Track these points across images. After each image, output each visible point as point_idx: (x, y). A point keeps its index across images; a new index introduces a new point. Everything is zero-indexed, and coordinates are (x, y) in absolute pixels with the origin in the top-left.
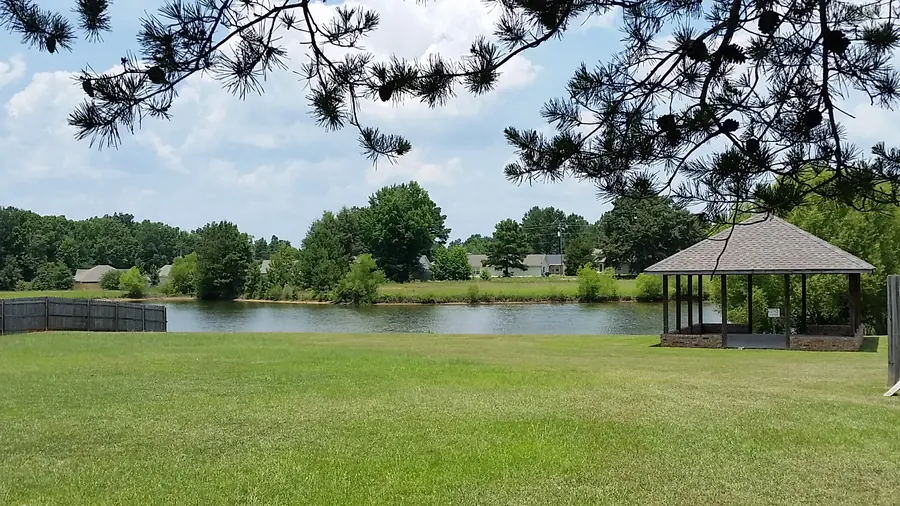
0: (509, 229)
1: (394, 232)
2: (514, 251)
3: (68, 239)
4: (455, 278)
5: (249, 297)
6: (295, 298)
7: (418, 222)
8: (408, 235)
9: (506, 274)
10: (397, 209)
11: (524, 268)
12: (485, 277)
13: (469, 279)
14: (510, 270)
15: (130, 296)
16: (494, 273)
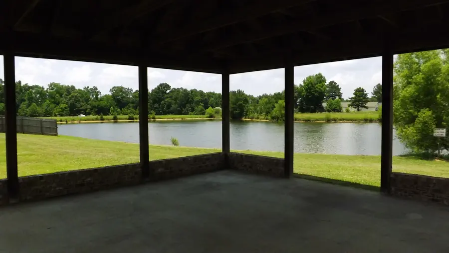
0: (360, 91)
1: (310, 93)
2: (361, 100)
3: (212, 99)
4: (335, 112)
5: (245, 118)
6: (258, 118)
7: (320, 89)
8: (316, 94)
9: (358, 110)
10: (312, 84)
11: (367, 108)
12: (348, 111)
13: (341, 112)
14: (360, 108)
15: (209, 117)
16: (352, 110)
